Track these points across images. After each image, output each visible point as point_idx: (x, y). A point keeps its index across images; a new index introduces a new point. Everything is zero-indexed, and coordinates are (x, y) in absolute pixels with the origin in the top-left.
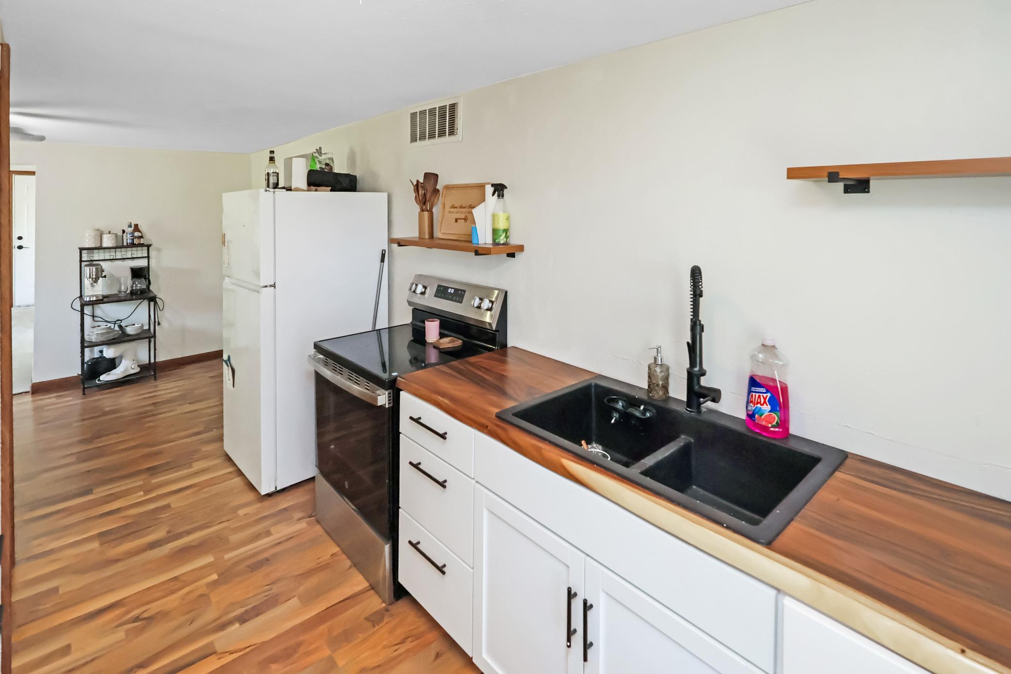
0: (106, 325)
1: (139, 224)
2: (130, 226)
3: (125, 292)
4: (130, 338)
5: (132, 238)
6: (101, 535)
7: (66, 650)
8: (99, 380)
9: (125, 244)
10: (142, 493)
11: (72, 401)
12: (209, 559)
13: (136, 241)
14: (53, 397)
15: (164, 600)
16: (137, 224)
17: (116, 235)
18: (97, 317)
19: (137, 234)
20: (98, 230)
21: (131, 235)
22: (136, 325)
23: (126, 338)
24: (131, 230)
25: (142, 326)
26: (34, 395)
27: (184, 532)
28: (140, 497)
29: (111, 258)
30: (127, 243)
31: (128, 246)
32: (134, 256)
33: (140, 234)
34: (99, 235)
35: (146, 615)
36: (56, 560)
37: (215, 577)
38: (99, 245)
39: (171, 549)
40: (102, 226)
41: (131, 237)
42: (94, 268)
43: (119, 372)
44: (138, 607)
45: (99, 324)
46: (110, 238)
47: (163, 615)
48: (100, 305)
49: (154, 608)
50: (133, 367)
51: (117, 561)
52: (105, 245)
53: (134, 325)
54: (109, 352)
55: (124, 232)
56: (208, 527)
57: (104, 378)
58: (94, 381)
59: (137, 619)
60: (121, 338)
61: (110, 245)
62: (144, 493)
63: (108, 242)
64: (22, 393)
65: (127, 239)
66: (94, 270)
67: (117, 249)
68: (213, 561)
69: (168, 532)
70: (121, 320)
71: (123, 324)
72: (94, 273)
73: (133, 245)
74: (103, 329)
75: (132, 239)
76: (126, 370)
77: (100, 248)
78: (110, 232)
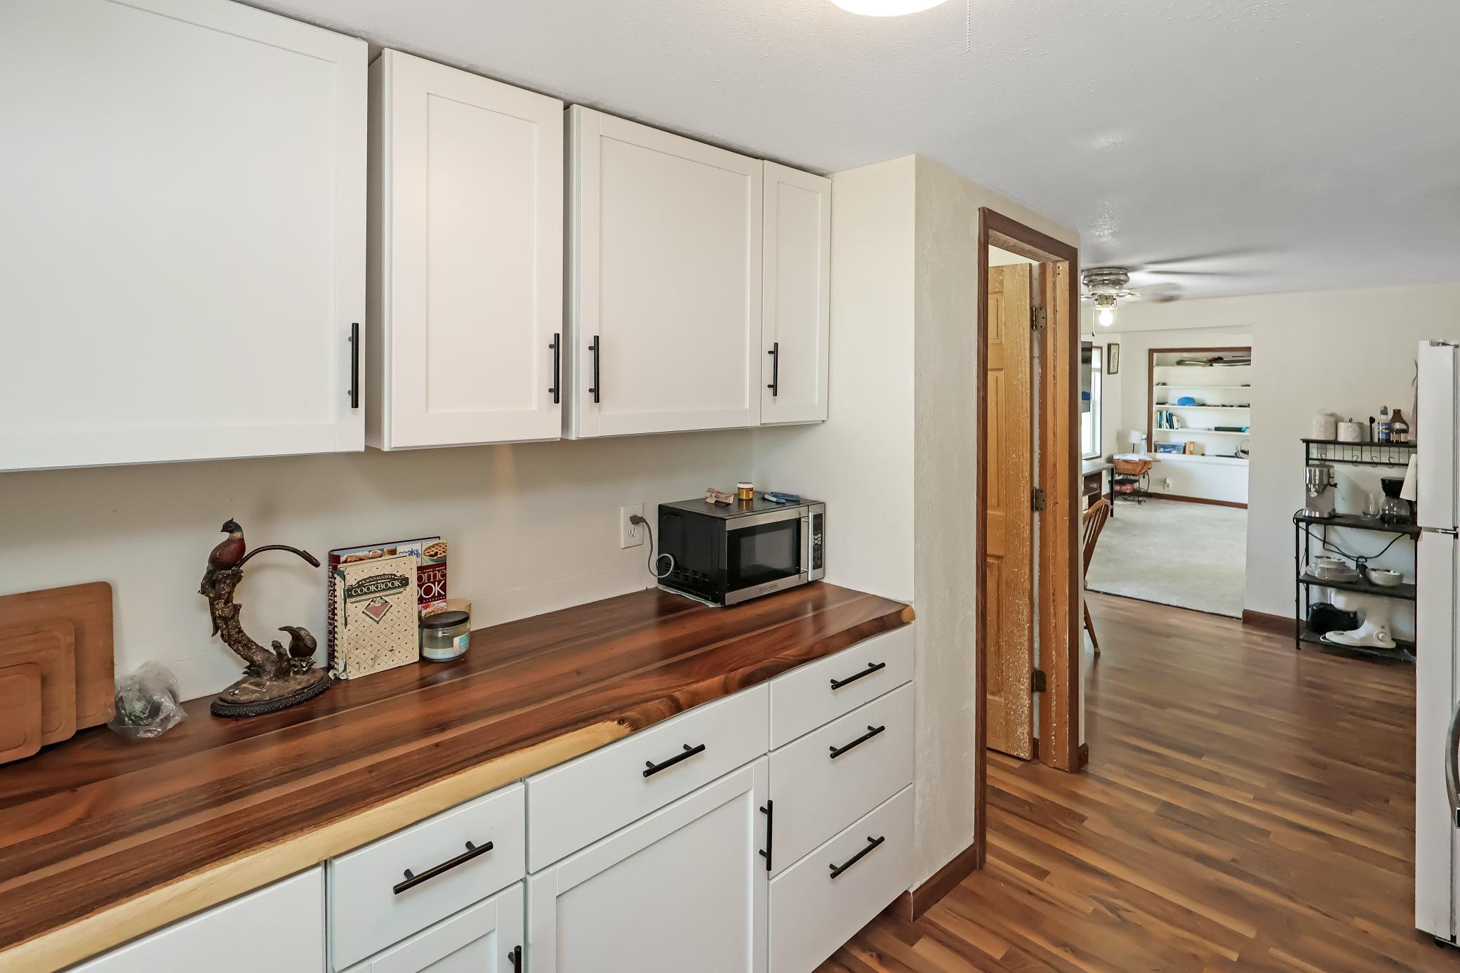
0: (1340, 560)
1: (1402, 410)
2: (1384, 412)
3: (1374, 516)
4: (1374, 589)
5: (1387, 431)
6: (1167, 805)
7: (1042, 874)
8: (1324, 638)
9: (1376, 440)
10: (1251, 796)
11: (1283, 651)
12: (1249, 932)
13: (1394, 437)
14: (1261, 636)
15: (1153, 919)
16: (1399, 411)
17: (1361, 425)
18: (1332, 545)
19: (1398, 426)
20: (1332, 415)
21: (1387, 427)
22: (1392, 573)
23: (1367, 587)
24: (1388, 418)
25: (1401, 577)
26: (1246, 625)
27: (1254, 877)
28: (1245, 799)
29: (1354, 459)
30: (1379, 439)
31: (1381, 444)
32: (1392, 461)
33: (1403, 427)
34: (1333, 424)
35: (1124, 914)
36: (1107, 794)
37: (1234, 956)
38: (1332, 438)
39: (1218, 880)
40: (1339, 411)
41: (1386, 429)
42: (1317, 470)
43: (1357, 637)
44: (1127, 901)
45: (1329, 554)
46: (1350, 429)
47: (1138, 931)
48: (1336, 527)
49: (1139, 917)
50: (1380, 637)
51: (1152, 840)
52: (1341, 438)
53: (1389, 571)
54: (1339, 601)
55: (1372, 420)
56: (1290, 898)
57: (1332, 637)
58: (1318, 636)
59: (1113, 909)
60: (1358, 583)
61: (1350, 440)
62: (1254, 799)
63: (1346, 433)
64: (1232, 617)
65: (1379, 433)
66: (1317, 473)
67: (1364, 448)
68: (1252, 939)
69: (1233, 860)
70: (1366, 559)
71: (1369, 565)
72: (1317, 478)
73: (1388, 443)
74: (1335, 563)
75: (1386, 433)
76: (1369, 637)
77: (1335, 442)
78: (1351, 421)
